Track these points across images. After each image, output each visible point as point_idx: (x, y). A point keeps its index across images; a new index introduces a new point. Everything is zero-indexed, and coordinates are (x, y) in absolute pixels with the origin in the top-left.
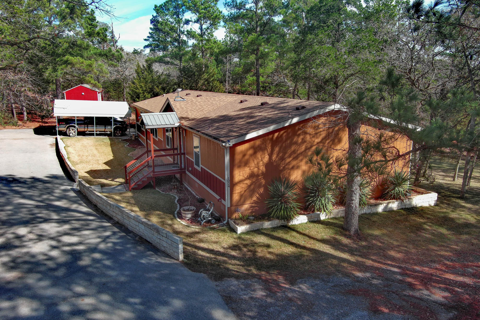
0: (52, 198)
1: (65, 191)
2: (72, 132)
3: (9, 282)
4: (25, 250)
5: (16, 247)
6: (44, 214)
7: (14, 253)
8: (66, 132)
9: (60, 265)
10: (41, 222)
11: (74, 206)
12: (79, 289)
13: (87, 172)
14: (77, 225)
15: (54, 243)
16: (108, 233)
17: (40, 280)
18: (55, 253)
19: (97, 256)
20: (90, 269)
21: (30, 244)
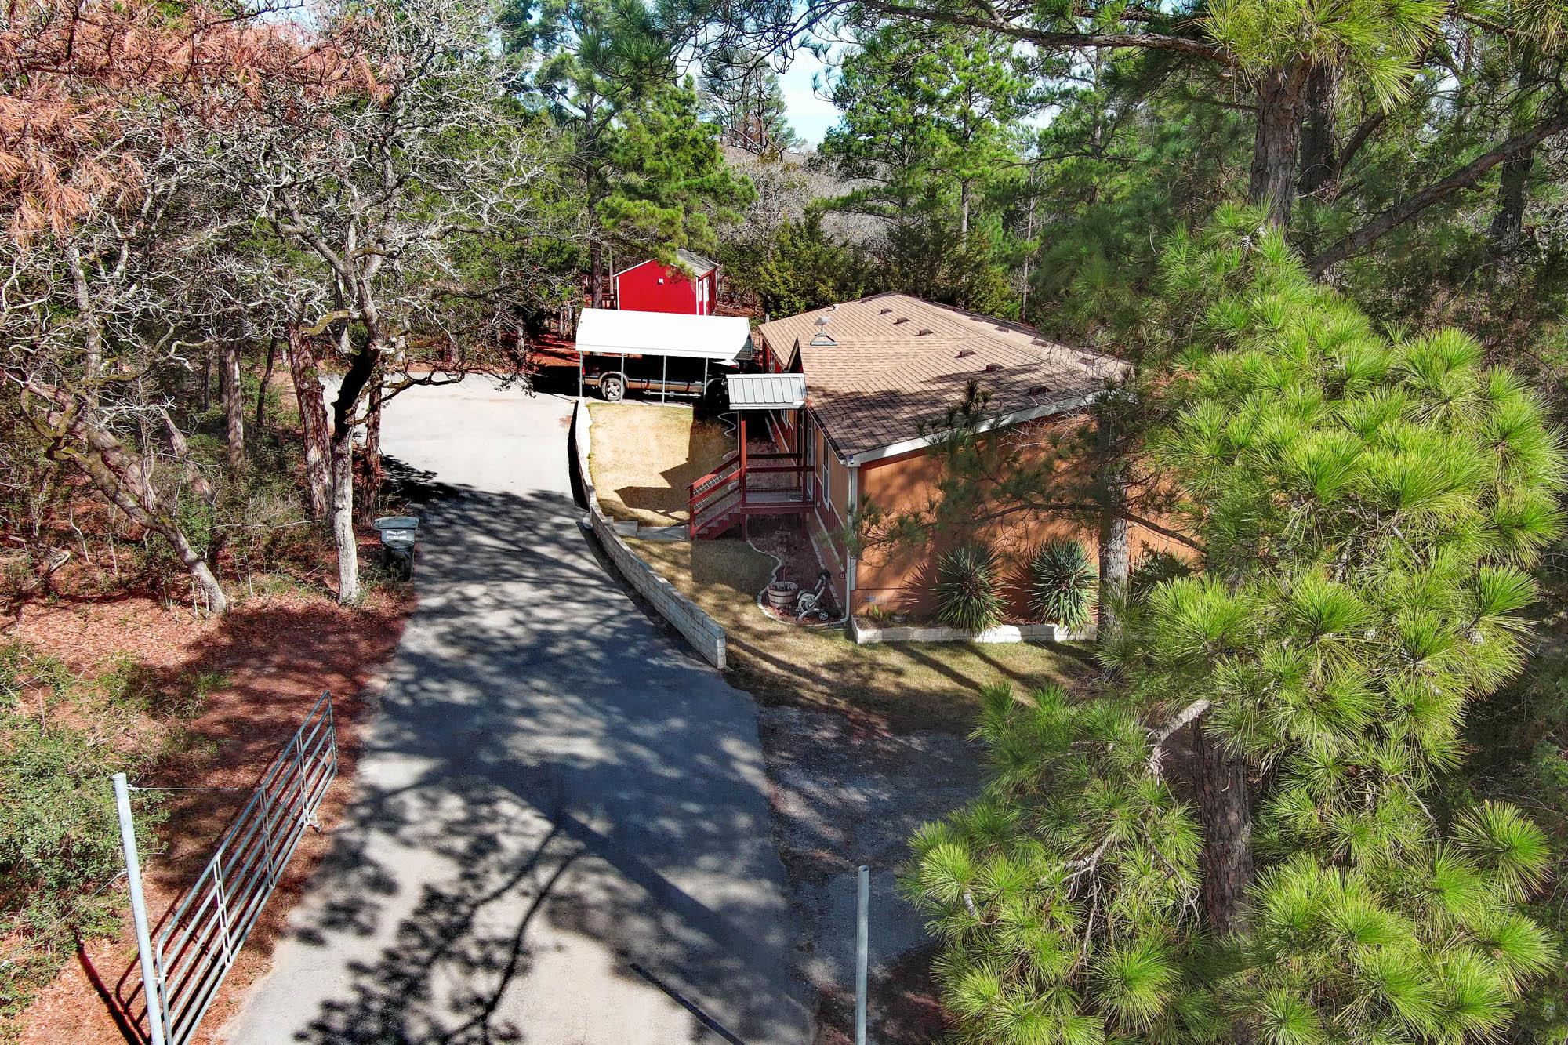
0: (534, 538)
1: (560, 527)
2: (615, 389)
3: (444, 660)
4: (475, 620)
5: (463, 614)
6: (512, 565)
7: (458, 622)
8: (600, 389)
9: (518, 650)
10: (506, 580)
11: (569, 559)
12: (539, 684)
13: (620, 492)
14: (562, 590)
15: (520, 616)
16: (611, 612)
17: (487, 663)
18: (517, 631)
19: (583, 643)
20: (565, 661)
21: (483, 612)
